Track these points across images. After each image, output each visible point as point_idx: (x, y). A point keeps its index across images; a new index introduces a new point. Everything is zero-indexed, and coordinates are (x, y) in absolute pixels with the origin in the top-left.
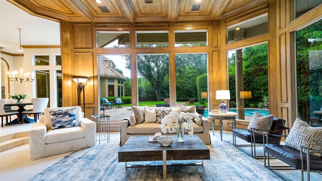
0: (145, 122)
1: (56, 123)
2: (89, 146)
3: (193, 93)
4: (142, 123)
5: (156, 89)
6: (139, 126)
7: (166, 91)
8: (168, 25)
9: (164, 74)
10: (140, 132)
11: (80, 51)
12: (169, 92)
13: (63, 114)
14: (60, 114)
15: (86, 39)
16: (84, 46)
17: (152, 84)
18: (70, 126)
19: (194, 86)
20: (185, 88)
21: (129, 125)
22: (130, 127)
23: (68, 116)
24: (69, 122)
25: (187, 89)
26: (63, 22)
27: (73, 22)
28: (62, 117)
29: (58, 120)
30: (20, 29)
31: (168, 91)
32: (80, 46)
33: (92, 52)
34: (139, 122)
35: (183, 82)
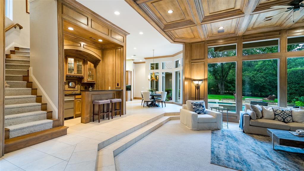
0: (264, 118)
1: (196, 110)
2: (219, 128)
3: (267, 88)
4: (261, 118)
5: (219, 83)
6: (260, 121)
7: (231, 85)
8: (280, 33)
9: (230, 68)
10: (263, 126)
11: (195, 62)
12: (234, 87)
13: (199, 105)
14: (198, 105)
15: (200, 52)
16: (198, 58)
17: (216, 78)
18: (203, 113)
19: (269, 80)
20: (255, 82)
21: (251, 118)
22: (252, 120)
23: (202, 107)
24: (202, 111)
25: (258, 84)
26: (186, 43)
27: (191, 43)
28: (199, 107)
29: (197, 108)
30: (154, 50)
31: (234, 85)
32: (195, 58)
33: (204, 62)
34: (259, 118)
35: (253, 76)
